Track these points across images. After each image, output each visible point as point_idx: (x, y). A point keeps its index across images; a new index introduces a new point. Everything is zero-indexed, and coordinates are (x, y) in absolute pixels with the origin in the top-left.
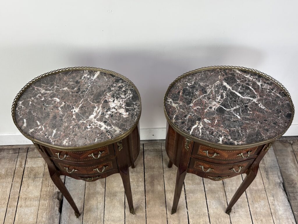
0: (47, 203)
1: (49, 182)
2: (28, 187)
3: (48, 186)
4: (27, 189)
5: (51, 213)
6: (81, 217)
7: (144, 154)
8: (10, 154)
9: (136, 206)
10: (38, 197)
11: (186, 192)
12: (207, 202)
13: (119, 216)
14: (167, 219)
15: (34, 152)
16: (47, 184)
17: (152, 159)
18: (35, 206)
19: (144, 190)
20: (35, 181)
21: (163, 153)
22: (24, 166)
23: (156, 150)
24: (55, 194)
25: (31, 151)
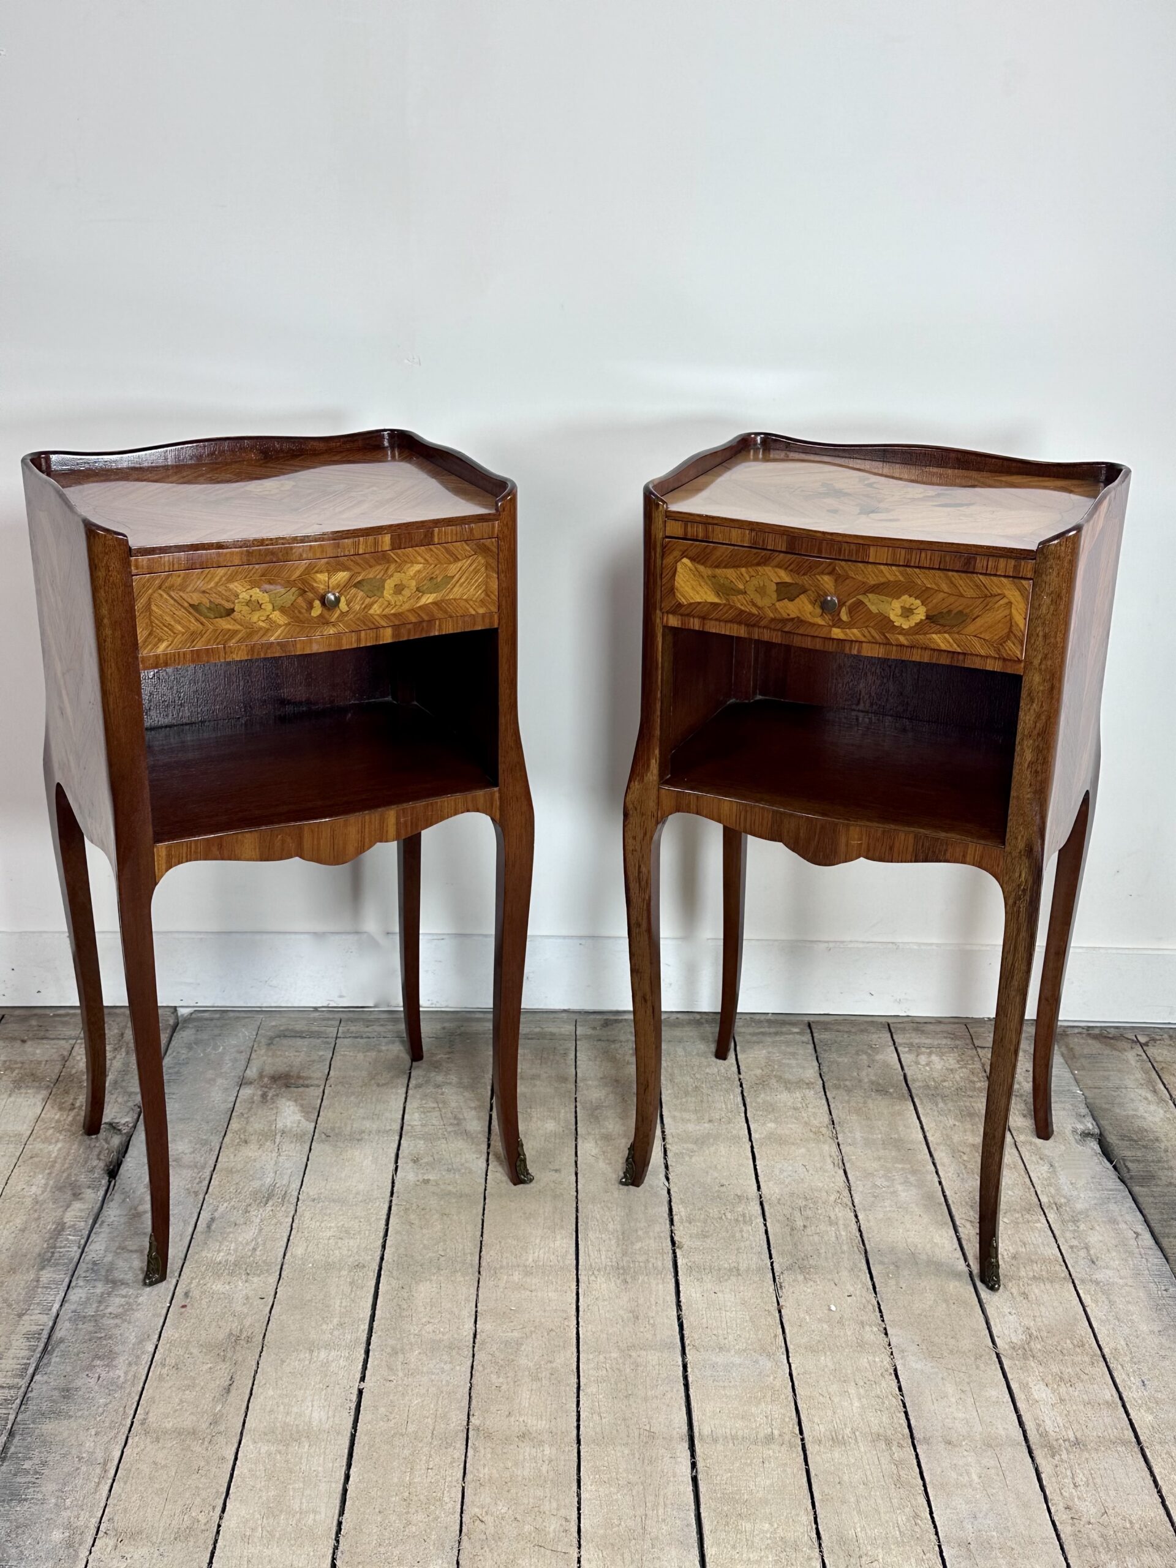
0: (57, 1149)
1: (75, 1099)
13: (369, 1189)
18: (4, 1156)
20: (14, 1095)
21: (579, 1042)
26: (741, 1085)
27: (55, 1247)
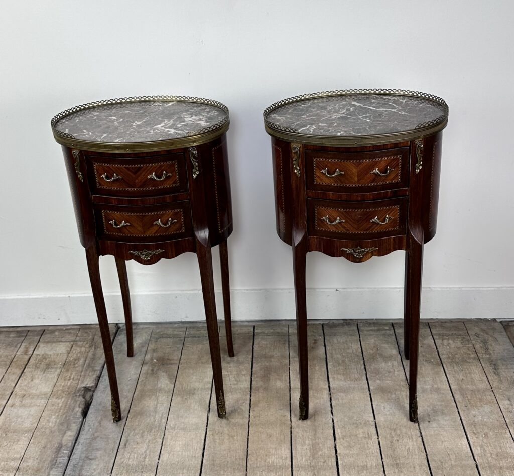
0: (62, 401)
1: (71, 374)
2: (32, 380)
3: (69, 380)
4: (28, 383)
5: (66, 416)
6: (122, 423)
7: (255, 339)
8: (10, 337)
9: (231, 409)
10: (47, 394)
11: (332, 391)
12: (372, 405)
13: (197, 422)
14: (291, 428)
15: (54, 334)
16: (68, 377)
17: (269, 346)
18: (39, 406)
19: (250, 387)
20: (45, 372)
21: (290, 337)
22: (31, 353)
23: (278, 333)
24: (79, 390)
25: (48, 333)
26: (364, 359)
27: (57, 458)
